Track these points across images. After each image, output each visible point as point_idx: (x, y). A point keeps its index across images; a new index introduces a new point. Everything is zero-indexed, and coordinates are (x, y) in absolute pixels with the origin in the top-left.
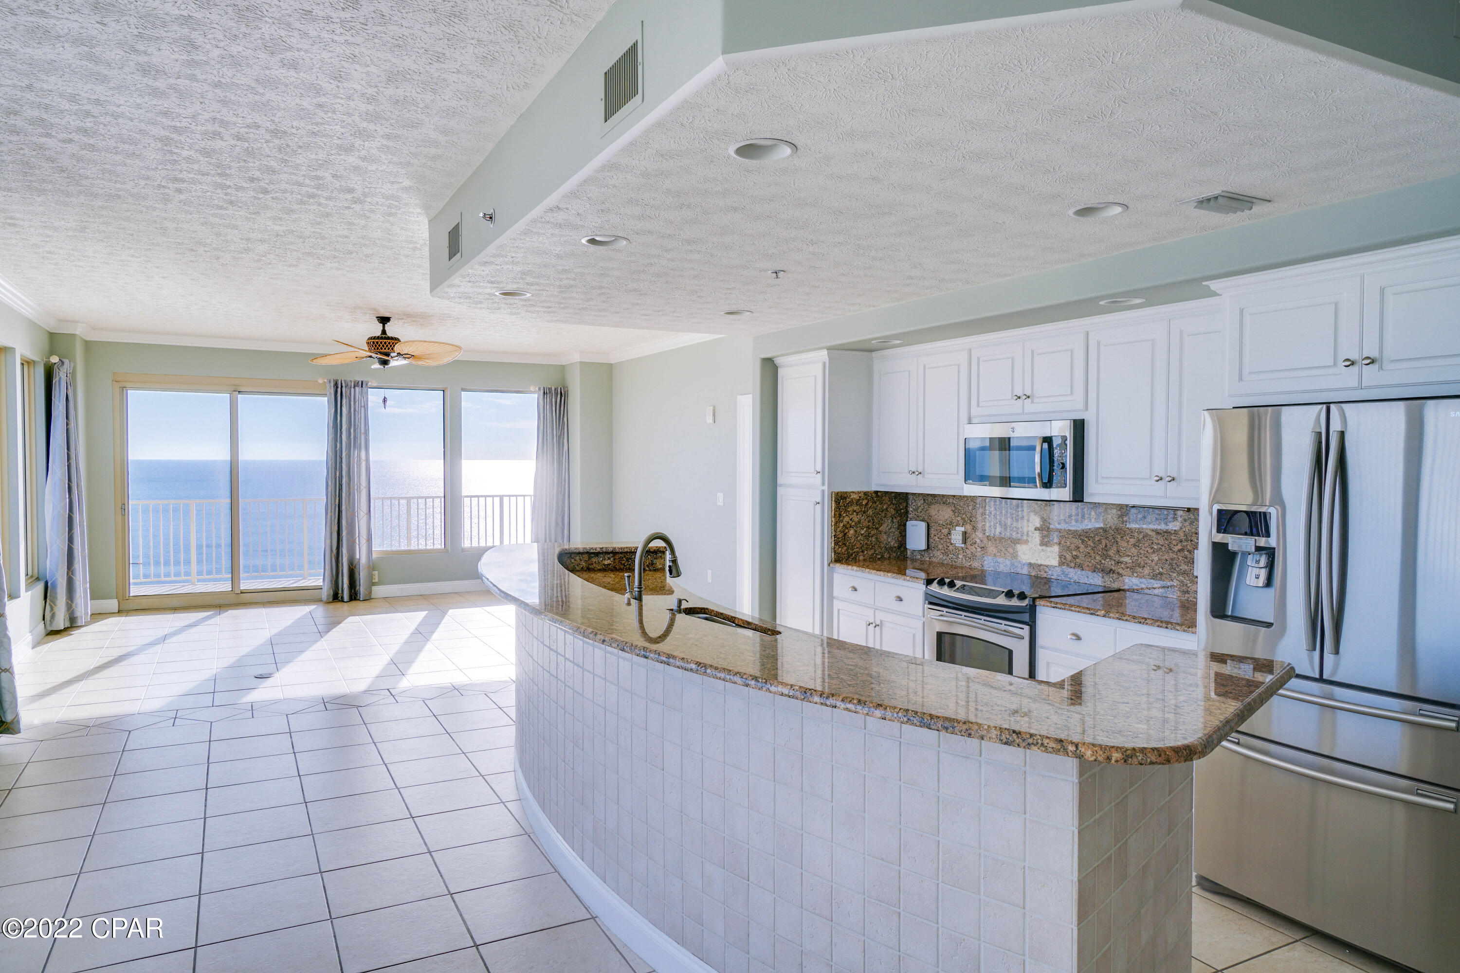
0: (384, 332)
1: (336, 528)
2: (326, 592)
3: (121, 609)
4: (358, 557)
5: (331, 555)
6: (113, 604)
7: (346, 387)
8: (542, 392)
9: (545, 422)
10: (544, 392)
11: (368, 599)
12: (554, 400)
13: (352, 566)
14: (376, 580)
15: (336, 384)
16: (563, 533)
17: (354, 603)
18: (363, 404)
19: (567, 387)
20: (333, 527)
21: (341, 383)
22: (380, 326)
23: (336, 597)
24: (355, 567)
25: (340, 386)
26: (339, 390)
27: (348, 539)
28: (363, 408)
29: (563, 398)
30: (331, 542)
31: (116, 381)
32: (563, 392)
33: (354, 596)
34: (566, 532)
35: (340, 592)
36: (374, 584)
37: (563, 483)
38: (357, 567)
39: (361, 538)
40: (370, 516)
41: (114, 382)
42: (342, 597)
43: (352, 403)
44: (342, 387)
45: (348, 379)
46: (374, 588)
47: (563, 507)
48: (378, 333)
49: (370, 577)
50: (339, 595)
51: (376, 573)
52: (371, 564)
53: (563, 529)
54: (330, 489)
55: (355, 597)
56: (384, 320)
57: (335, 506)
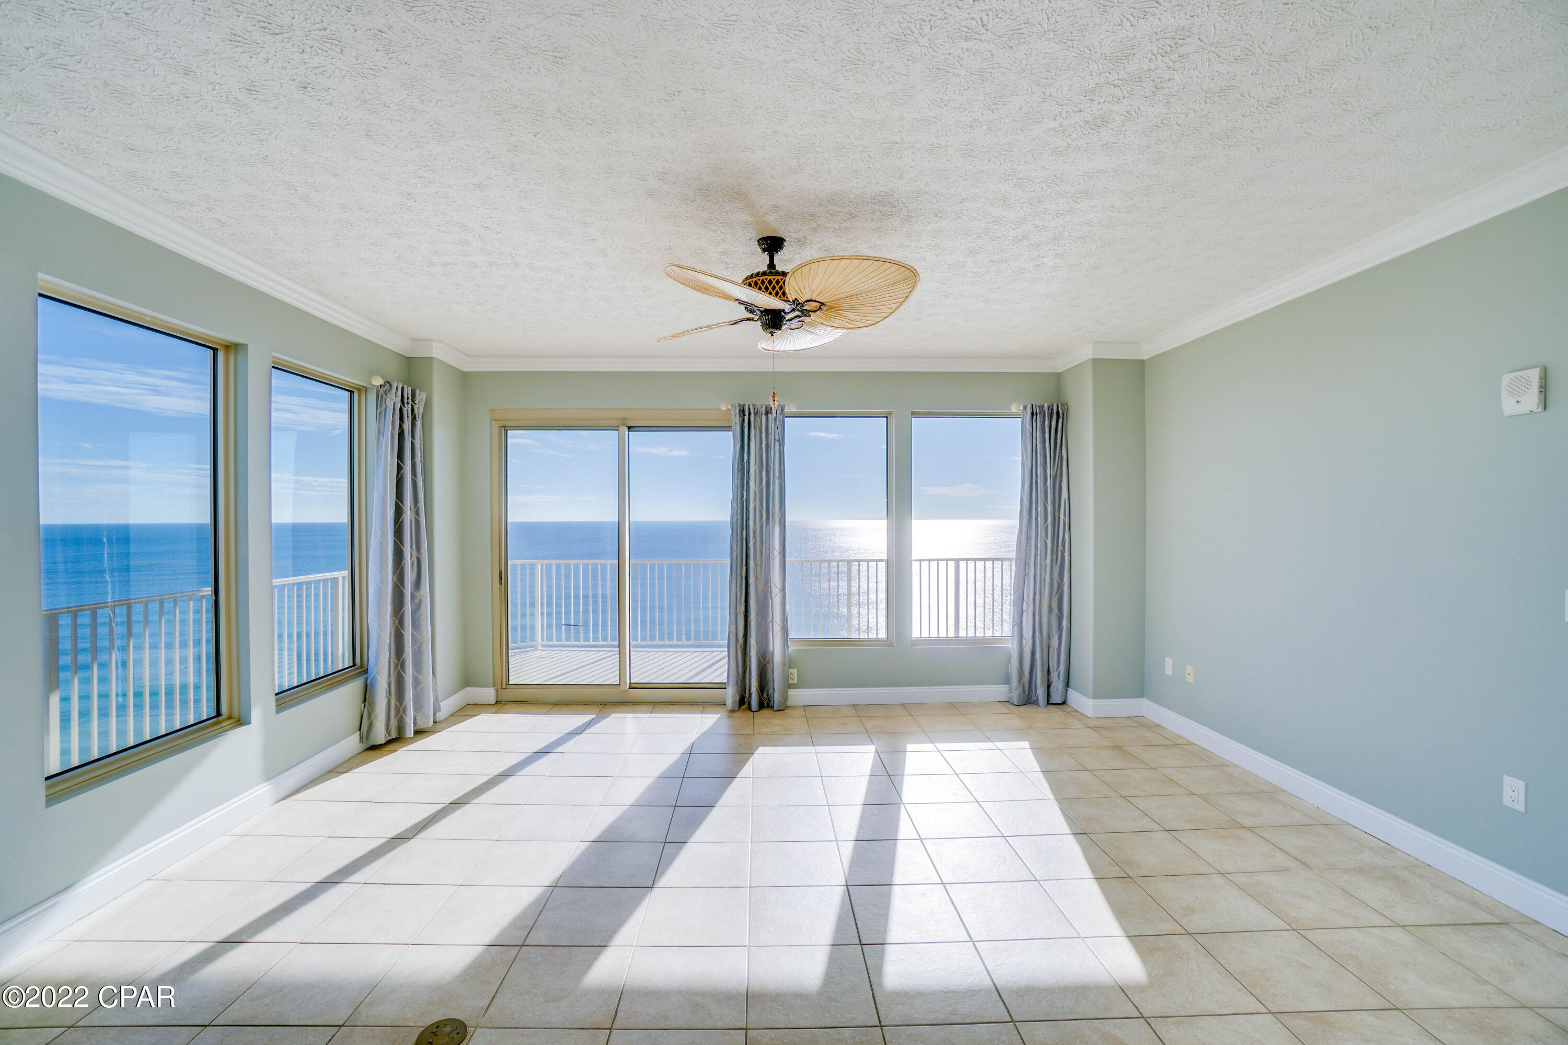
0: (772, 265)
1: (743, 608)
2: (730, 695)
3: (499, 700)
4: (771, 649)
5: (736, 646)
6: (489, 694)
7: (755, 414)
8: (1029, 411)
9: (1034, 456)
10: (1033, 414)
11: (784, 708)
12: (1047, 423)
13: (764, 660)
14: (795, 681)
15: (742, 411)
16: (1060, 623)
17: (765, 712)
18: (777, 438)
19: (1067, 404)
20: (738, 606)
21: (749, 409)
22: (766, 257)
23: (743, 702)
24: (768, 662)
25: (747, 413)
26: (746, 418)
27: (758, 624)
28: (777, 444)
29: (1061, 420)
30: (736, 628)
31: (495, 420)
32: (1060, 412)
33: (765, 704)
34: (1065, 623)
35: (747, 695)
36: (791, 686)
37: (1060, 548)
38: (771, 662)
39: (775, 623)
40: (785, 593)
41: (493, 421)
42: (749, 704)
43: (764, 436)
44: (750, 414)
45: (758, 404)
46: (791, 692)
47: (1060, 585)
48: (763, 268)
49: (786, 677)
50: (746, 700)
51: (794, 671)
52: (786, 659)
53: (1060, 618)
54: (735, 554)
55: (768, 703)
56: (772, 245)
57: (742, 579)
